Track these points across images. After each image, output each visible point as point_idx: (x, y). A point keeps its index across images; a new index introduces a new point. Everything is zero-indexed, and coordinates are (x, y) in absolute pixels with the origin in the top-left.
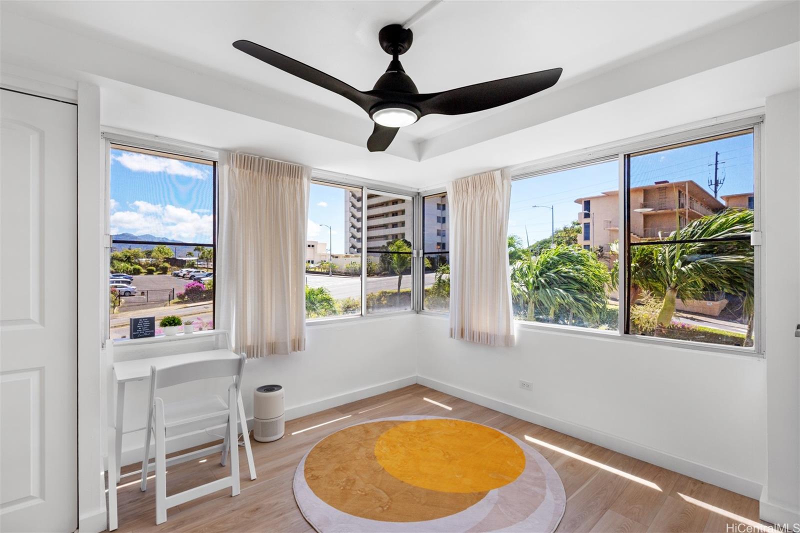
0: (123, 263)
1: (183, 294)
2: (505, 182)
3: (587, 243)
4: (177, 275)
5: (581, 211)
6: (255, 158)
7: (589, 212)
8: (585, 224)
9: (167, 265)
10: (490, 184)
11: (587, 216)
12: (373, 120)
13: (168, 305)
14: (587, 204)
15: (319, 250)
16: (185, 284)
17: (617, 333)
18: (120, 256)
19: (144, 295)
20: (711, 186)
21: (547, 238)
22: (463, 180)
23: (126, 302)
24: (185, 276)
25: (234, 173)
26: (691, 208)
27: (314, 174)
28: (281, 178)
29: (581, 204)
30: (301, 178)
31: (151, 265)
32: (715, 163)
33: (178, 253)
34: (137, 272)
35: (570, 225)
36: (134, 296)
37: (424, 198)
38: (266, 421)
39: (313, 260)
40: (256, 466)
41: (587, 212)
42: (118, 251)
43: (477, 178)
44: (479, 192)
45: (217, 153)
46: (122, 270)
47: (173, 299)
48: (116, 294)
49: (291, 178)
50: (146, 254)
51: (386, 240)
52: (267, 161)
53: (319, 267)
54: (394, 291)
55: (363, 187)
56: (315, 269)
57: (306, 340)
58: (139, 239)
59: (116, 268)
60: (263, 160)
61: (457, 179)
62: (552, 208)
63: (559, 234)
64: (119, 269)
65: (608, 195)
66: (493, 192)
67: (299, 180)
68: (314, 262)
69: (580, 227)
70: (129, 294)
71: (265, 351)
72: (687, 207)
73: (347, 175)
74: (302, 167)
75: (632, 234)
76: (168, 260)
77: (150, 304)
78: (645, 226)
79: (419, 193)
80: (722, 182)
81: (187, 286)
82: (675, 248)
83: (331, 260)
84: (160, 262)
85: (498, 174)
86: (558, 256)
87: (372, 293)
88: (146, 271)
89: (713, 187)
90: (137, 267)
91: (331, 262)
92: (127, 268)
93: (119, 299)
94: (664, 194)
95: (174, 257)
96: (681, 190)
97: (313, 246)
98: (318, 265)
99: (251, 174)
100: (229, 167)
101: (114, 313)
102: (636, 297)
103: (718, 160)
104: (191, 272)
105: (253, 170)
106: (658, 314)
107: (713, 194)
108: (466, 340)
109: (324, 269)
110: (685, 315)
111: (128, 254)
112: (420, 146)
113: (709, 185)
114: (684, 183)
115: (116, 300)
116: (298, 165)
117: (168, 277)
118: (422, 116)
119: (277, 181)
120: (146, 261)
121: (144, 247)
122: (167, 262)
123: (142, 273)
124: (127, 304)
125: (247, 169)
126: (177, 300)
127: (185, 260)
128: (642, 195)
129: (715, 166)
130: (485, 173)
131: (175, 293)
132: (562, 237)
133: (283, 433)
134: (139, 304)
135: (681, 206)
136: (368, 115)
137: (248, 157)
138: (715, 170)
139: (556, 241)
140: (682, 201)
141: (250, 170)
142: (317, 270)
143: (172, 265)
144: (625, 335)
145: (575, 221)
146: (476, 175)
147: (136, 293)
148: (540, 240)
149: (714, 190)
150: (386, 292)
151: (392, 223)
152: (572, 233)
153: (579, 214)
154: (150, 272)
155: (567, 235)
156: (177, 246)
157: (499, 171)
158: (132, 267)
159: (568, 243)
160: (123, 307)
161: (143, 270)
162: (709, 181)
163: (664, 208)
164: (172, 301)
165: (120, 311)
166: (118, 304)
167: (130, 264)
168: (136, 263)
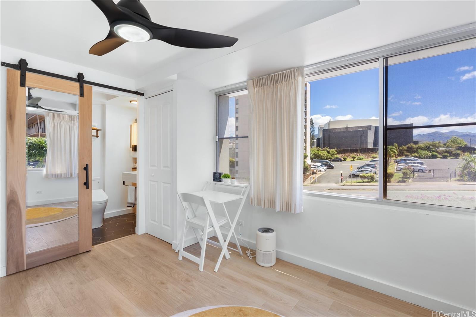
0: (425, 151)
9: (459, 152)
13: (449, 181)
18: (423, 146)
19: (431, 172)
23: (418, 176)
31: (446, 152)
34: (434, 157)
36: (424, 172)
42: (422, 144)
46: (424, 156)
48: (411, 170)
59: (420, 154)
64: (421, 155)
70: (421, 171)
76: (460, 148)
77: (435, 179)
84: (453, 150)
88: (441, 156)
90: (435, 153)
92: (427, 155)
93: (414, 173)
101: (409, 182)
115: (411, 174)
117: (459, 161)
122: (459, 150)
123: (438, 157)
124: (419, 178)
126: (458, 178)
134: (427, 178)
143: (464, 151)
147: (426, 170)
154: (445, 157)
158: (431, 154)
160: (415, 179)
164: (454, 178)
165: (413, 181)
166: (412, 177)
167: (429, 152)
168: (434, 151)
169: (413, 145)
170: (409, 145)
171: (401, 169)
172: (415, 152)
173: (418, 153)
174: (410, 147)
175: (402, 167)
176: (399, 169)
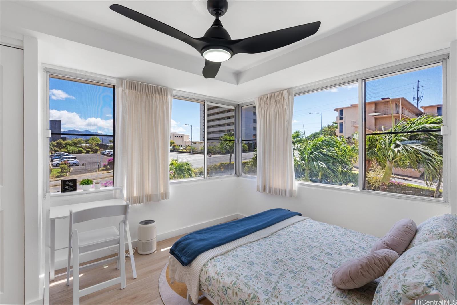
0: (73, 147)
1: (106, 165)
2: (290, 97)
3: (341, 134)
4: (103, 154)
5: (338, 116)
6: (138, 84)
7: (343, 116)
8: (340, 123)
9: (97, 148)
10: (280, 99)
11: (341, 118)
12: (204, 57)
13: (98, 171)
14: (341, 111)
15: (185, 139)
16: (108, 159)
17: (358, 189)
18: (71, 143)
19: (84, 165)
20: (415, 101)
21: (318, 132)
22: (265, 96)
23: (74, 170)
24: (108, 154)
25: (125, 92)
26: (403, 114)
27: (174, 93)
28: (154, 95)
29: (338, 111)
30: (167, 95)
31: (88, 148)
32: (417, 87)
33: (104, 141)
34: (80, 152)
35: (331, 124)
36: (78, 166)
37: (242, 107)
38: (145, 242)
39: (181, 145)
40: (137, 270)
41: (341, 116)
42: (69, 140)
43: (273, 95)
44: (274, 104)
45: (115, 80)
46: (72, 151)
47: (101, 167)
48: (68, 165)
49: (161, 96)
50: (86, 142)
51: (224, 133)
52: (146, 85)
53: (185, 149)
54: (228, 163)
55: (205, 101)
56: (183, 150)
57: (170, 193)
58: (82, 133)
59: (68, 150)
60: (143, 85)
61: (261, 96)
62: (321, 114)
63: (325, 129)
64: (70, 151)
65: (354, 106)
66: (283, 103)
67: (165, 96)
68: (182, 146)
69: (337, 125)
70: (75, 164)
71: (144, 200)
72: (400, 113)
73: (195, 94)
74: (167, 89)
75: (366, 129)
76: (98, 145)
77: (88, 170)
78: (375, 125)
79: (239, 105)
80: (421, 98)
81: (108, 160)
82: (392, 136)
83: (192, 145)
84: (93, 146)
85: (285, 92)
86: (321, 142)
87: (215, 164)
89: (416, 101)
90: (81, 149)
91: (192, 146)
92: (75, 150)
93: (70, 167)
94: (387, 105)
95: (102, 143)
96: (397, 103)
97: (181, 137)
98: (184, 148)
99: (136, 93)
100: (122, 89)
101: (66, 176)
102: (369, 166)
103: (419, 85)
104: (111, 152)
105: (137, 91)
106: (382, 177)
107: (416, 106)
108: (267, 193)
109: (188, 150)
110: (400, 177)
111: (75, 142)
112: (238, 75)
113: (414, 100)
114: (399, 99)
115: (68, 168)
116: (165, 88)
117: (98, 155)
118: (234, 55)
119: (152, 97)
120: (85, 145)
121: (85, 138)
122: (97, 146)
123: (83, 152)
125: (133, 90)
126: (103, 168)
127: (108, 145)
128: (374, 106)
129: (417, 89)
130: (278, 92)
131: (102, 164)
132: (327, 131)
133: (155, 249)
134: (83, 170)
135: (397, 112)
136: (200, 54)
137: (134, 83)
138: (417, 91)
139: (323, 133)
140: (397, 110)
141: (135, 90)
142: (184, 151)
143: (100, 148)
144: (363, 190)
145: (335, 122)
146: (272, 93)
147: (79, 164)
148: (313, 133)
149: (416, 102)
150: (223, 164)
151: (227, 123)
152: (333, 128)
153: (337, 117)
154: (88, 152)
155: (329, 130)
156: (103, 137)
157: (287, 90)
158: (78, 149)
159: (331, 135)
160: (72, 172)
161: (84, 151)
162: (413, 98)
163: (387, 114)
164: (100, 169)
165: (70, 175)
166: (69, 171)
167: (76, 147)
168: (80, 147)
169: (62, 141)
170: (58, 141)
171: (57, 164)
172: (64, 147)
173: (67, 149)
174: (59, 143)
175: (58, 162)
176: (55, 165)
